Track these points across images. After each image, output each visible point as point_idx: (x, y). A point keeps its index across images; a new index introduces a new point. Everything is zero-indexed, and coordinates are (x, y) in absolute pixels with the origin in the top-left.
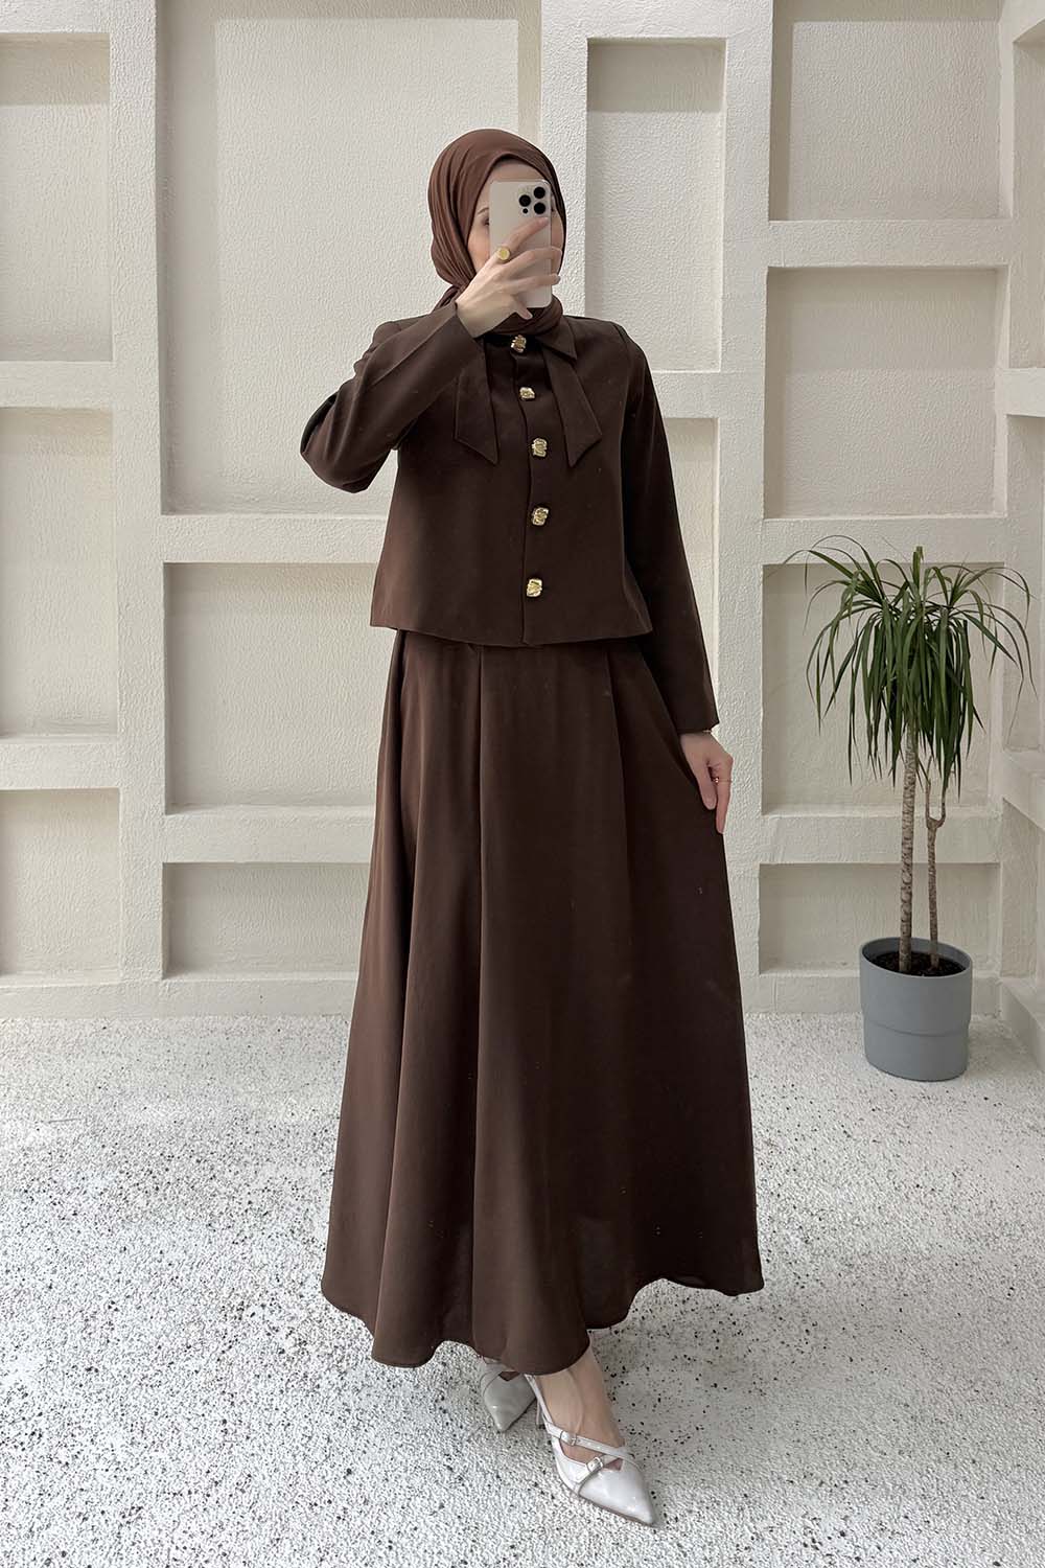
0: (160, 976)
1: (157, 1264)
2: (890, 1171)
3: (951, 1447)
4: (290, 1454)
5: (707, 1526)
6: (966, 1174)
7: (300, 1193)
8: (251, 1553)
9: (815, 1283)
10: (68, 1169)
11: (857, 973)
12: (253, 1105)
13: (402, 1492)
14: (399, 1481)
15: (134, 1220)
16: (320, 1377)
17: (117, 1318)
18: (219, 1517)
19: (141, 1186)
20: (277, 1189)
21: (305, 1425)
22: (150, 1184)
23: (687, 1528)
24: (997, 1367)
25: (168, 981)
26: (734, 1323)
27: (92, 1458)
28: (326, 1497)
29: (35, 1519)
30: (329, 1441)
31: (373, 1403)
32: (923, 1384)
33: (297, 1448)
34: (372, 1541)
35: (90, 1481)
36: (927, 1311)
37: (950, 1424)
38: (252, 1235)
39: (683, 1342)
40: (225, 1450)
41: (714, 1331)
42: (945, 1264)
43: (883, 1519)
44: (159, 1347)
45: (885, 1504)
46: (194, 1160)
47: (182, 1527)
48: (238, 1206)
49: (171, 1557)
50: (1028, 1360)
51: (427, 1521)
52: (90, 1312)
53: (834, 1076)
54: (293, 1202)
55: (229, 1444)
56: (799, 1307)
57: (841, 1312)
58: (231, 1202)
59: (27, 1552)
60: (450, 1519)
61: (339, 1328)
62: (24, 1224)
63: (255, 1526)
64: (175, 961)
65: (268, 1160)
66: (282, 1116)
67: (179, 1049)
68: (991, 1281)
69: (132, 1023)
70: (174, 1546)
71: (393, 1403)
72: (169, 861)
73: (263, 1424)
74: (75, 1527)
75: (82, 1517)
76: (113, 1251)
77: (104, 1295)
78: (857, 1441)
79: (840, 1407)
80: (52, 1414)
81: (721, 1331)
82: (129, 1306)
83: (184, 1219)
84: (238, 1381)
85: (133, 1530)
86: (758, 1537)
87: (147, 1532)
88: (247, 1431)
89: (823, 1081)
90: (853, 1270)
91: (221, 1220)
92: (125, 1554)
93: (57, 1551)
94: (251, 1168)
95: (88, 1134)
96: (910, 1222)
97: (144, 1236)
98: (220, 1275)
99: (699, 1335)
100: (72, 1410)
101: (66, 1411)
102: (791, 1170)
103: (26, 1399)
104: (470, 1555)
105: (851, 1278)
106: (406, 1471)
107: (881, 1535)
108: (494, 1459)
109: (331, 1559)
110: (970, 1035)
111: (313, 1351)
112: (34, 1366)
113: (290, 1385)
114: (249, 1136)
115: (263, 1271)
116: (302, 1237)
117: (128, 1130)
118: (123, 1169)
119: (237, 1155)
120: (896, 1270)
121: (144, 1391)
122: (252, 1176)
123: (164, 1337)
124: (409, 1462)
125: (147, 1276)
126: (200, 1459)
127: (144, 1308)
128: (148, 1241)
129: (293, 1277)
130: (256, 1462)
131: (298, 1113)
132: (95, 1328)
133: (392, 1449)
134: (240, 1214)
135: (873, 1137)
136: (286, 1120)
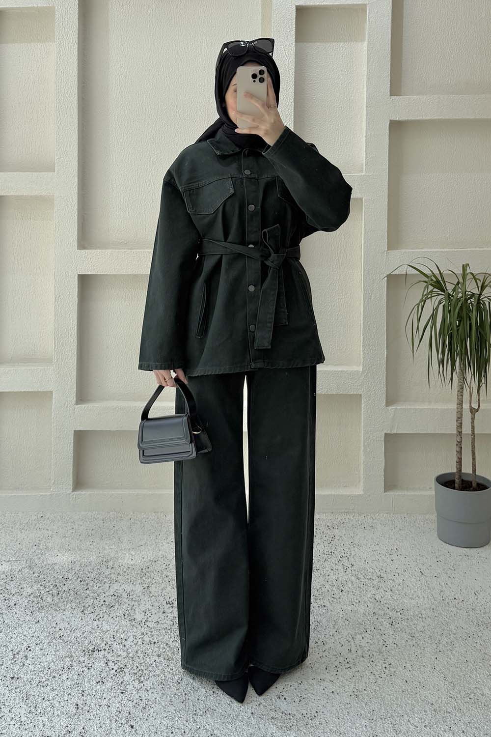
0: (71, 490)
1: (54, 629)
2: (442, 591)
3: (452, 725)
4: (109, 720)
6: (481, 593)
7: (131, 597)
9: (394, 645)
10: (14, 584)
11: (433, 492)
12: (112, 555)
15: (45, 608)
16: (129, 684)
17: (30, 654)
19: (50, 592)
20: (119, 595)
21: (118, 706)
22: (55, 591)
24: (483, 687)
25: (75, 493)
26: (348, 663)
27: (9, 719)
30: (129, 713)
31: (155, 697)
32: (443, 694)
33: (113, 716)
35: (6, 730)
36: (450, 659)
37: (454, 713)
38: (103, 617)
39: (319, 671)
40: (76, 717)
41: (336, 666)
42: (463, 637)
44: (49, 668)
46: (79, 580)
48: (98, 603)
52: (17, 651)
53: (419, 544)
54: (127, 601)
55: (78, 714)
56: (383, 656)
57: (405, 659)
58: (95, 601)
61: (142, 661)
64: (79, 483)
65: (116, 581)
66: (126, 560)
67: (78, 527)
69: (56, 515)
71: (165, 697)
72: (77, 429)
73: (97, 705)
76: (32, 623)
77: (25, 643)
79: (396, 704)
81: (339, 666)
82: (37, 648)
83: (70, 608)
84: (87, 685)
88: (88, 708)
89: (413, 547)
90: (414, 639)
91: (89, 609)
94: (107, 585)
95: (26, 567)
96: (448, 616)
97: (49, 616)
98: (84, 635)
99: (327, 668)
111: (127, 672)
114: (109, 570)
115: (107, 634)
116: (129, 618)
117: (47, 566)
118: (42, 584)
119: (101, 579)
120: (437, 639)
121: (39, 689)
122: (107, 589)
123: (53, 664)
124: (169, 725)
125: (48, 634)
126: (63, 721)
127: (44, 649)
128: (50, 618)
129: (122, 636)
130: (91, 723)
131: (135, 559)
132: (18, 658)
133: (161, 718)
134: (99, 606)
135: (436, 574)
136: (128, 562)
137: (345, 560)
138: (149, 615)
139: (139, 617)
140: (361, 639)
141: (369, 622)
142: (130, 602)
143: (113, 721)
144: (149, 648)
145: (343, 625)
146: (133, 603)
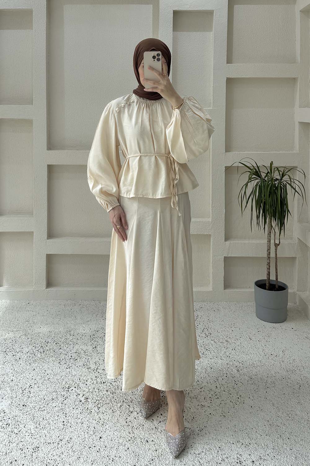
0: (45, 288)
1: (44, 374)
2: (263, 350)
3: (282, 434)
4: (83, 432)
5: (208, 456)
6: (286, 351)
7: (86, 354)
8: (71, 462)
9: (240, 384)
10: (18, 345)
11: (253, 290)
12: (72, 327)
13: (116, 444)
14: (115, 441)
15: (37, 361)
16: (92, 409)
17: (32, 390)
18: (62, 450)
19: (39, 351)
20: (79, 352)
21: (87, 423)
22: (42, 350)
23: (202, 457)
24: (295, 410)
25: (47, 289)
26: (216, 395)
27: (24, 432)
28: (94, 445)
29: (7, 450)
30: (95, 428)
31: (108, 417)
32: (273, 415)
33: (85, 430)
34: (107, 458)
35: (24, 439)
36: (274, 392)
37: (281, 427)
38: (72, 366)
39: (201, 400)
40: (64, 430)
41: (210, 398)
42: (280, 378)
43: (261, 455)
44: (44, 399)
45: (262, 451)
46: (55, 343)
47: (51, 453)
48: (68, 357)
49: (48, 462)
50: (305, 408)
51: (124, 453)
52: (24, 388)
53: (246, 321)
54: (84, 356)
55: (65, 429)
56: (236, 390)
57: (249, 393)
58: (66, 356)
59: (5, 460)
60: (131, 453)
61: (98, 394)
62: (5, 362)
63: (72, 453)
64: (49, 284)
65: (77, 344)
66: (81, 330)
67: (50, 310)
68: (294, 384)
69: (36, 302)
70: (48, 459)
71: (114, 417)
72: (48, 253)
73: (75, 423)
74: (19, 452)
75: (21, 450)
76: (31, 370)
77: (28, 383)
78: (253, 431)
79: (248, 421)
80: (12, 419)
81: (212, 397)
82: (35, 386)
83: (52, 361)
84: (67, 409)
85: (36, 454)
86: (223, 460)
87: (41, 454)
88: (70, 425)
89: (243, 322)
90: (252, 380)
91: (63, 362)
92: (34, 461)
93: (14, 459)
94: (72, 346)
95: (24, 335)
96: (269, 365)
97: (40, 366)
98: (62, 378)
99: (206, 398)
100: (18, 417)
101: (17, 418)
102: (234, 350)
103: (5, 414)
104: (137, 464)
105: (251, 382)
106: (118, 438)
107: (260, 460)
108: (144, 435)
109: (95, 464)
110: (288, 309)
111: (90, 401)
112: (7, 404)
113: (83, 411)
114: (72, 336)
115: (75, 377)
116: (87, 367)
117: (35, 334)
118: (34, 345)
119: (67, 342)
120: (265, 380)
121: (40, 412)
122: (72, 348)
123: (46, 396)
124: (119, 435)
125: (41, 378)
126: (56, 433)
127: (40, 387)
128: (41, 367)
129: (84, 379)
130: (73, 434)
131: (85, 329)
132: (25, 393)
133: (113, 431)
134: (68, 360)
135: (258, 340)
136: (82, 332)
137: (206, 330)
138: (98, 365)
139: (93, 366)
140: (222, 380)
141: (225, 369)
142: (86, 357)
143: (85, 433)
144: (100, 386)
145: (211, 372)
146: (88, 357)
